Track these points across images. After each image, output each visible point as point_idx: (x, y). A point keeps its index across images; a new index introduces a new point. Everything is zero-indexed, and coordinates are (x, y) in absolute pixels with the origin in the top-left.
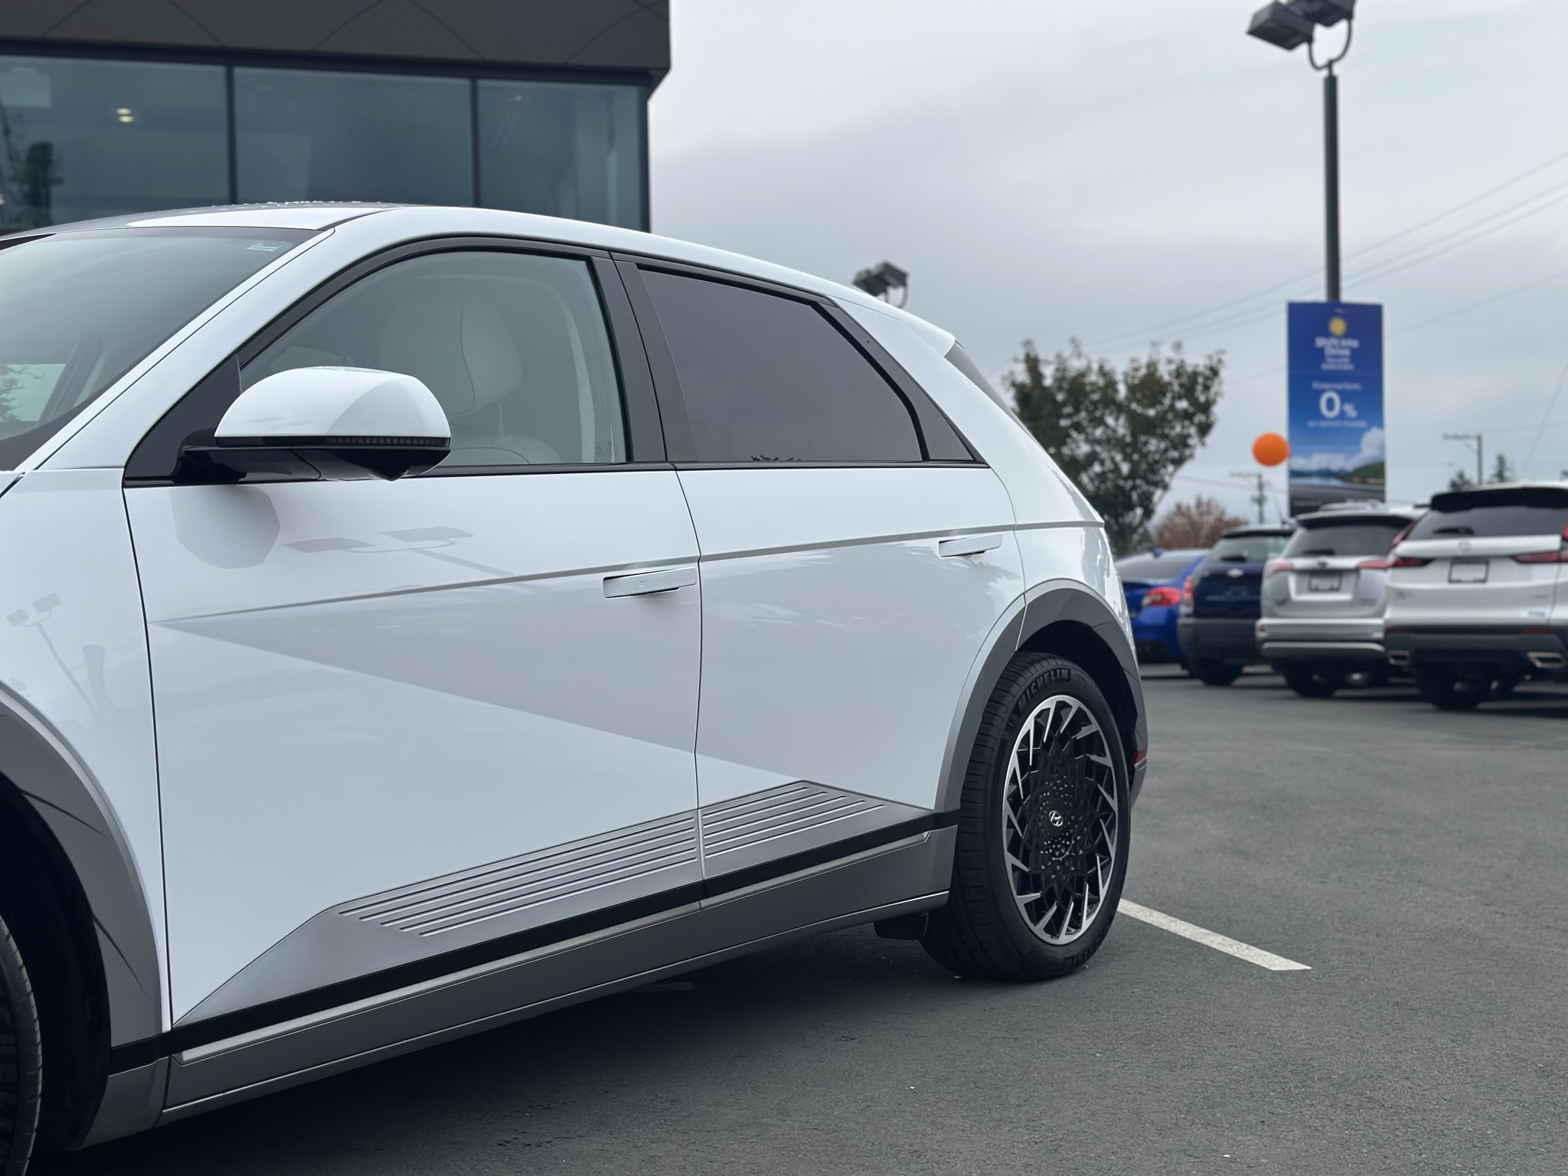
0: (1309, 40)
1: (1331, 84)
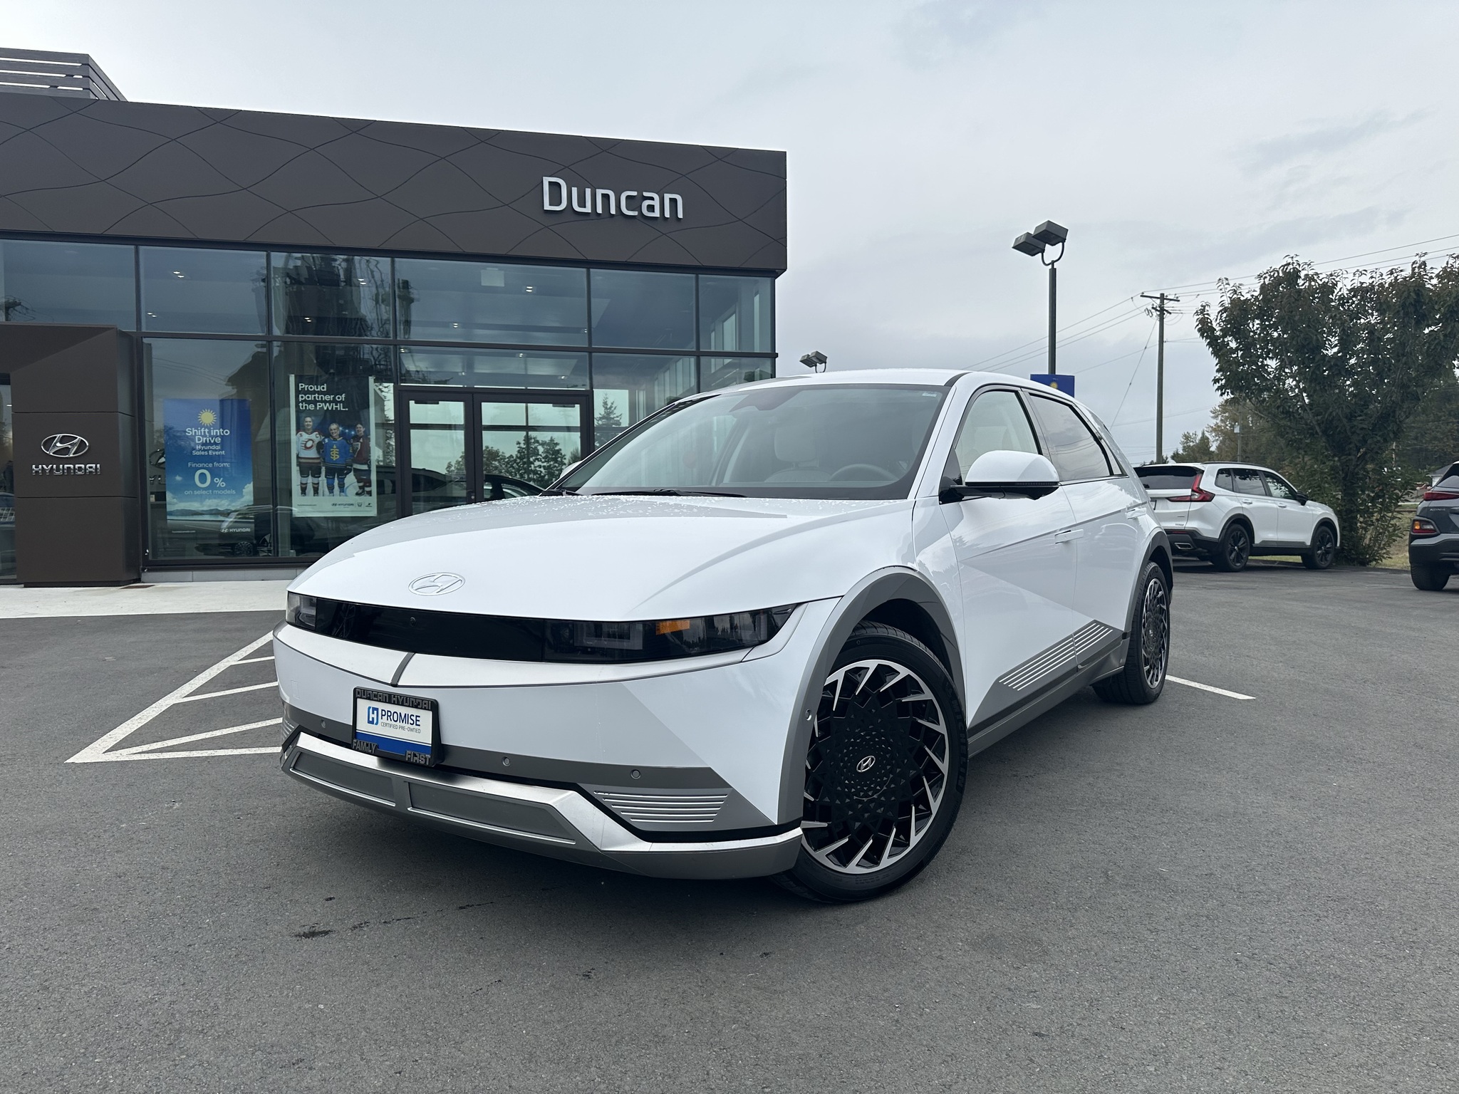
0: (1043, 251)
1: (1053, 273)
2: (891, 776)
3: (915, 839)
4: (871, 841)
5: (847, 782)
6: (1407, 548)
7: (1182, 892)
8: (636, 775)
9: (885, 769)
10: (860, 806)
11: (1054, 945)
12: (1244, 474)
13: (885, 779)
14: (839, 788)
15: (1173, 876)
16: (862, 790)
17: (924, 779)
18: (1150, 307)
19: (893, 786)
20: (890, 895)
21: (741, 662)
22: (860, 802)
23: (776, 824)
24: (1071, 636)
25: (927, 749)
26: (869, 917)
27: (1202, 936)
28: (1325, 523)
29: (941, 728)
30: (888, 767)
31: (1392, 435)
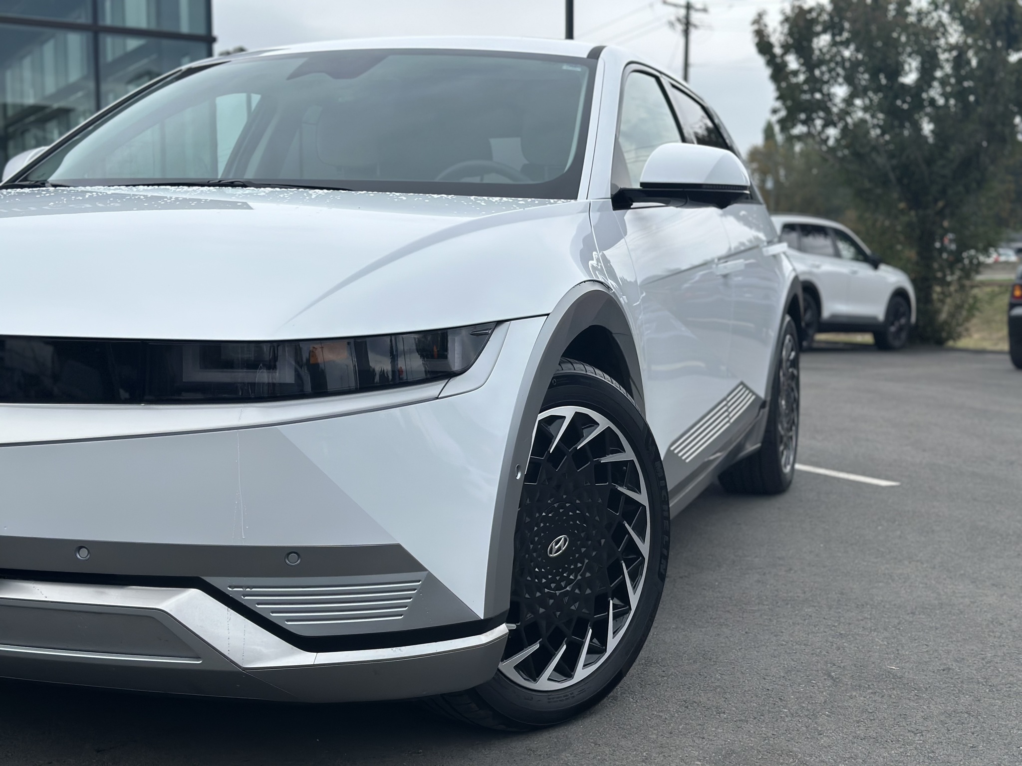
2: (587, 561)
3: (612, 642)
4: (565, 647)
5: (537, 570)
6: (1005, 319)
7: (926, 689)
8: (293, 561)
9: (579, 552)
10: (551, 601)
11: (811, 755)
12: (807, 230)
13: (579, 565)
14: (529, 578)
15: (906, 674)
16: (553, 581)
17: (624, 564)
18: (673, 18)
19: (588, 575)
20: (584, 718)
21: (437, 398)
22: (552, 596)
23: (482, 618)
24: (725, 399)
25: (627, 525)
26: (570, 743)
27: (973, 733)
28: (899, 294)
29: (642, 498)
30: (583, 550)
31: (974, 185)
